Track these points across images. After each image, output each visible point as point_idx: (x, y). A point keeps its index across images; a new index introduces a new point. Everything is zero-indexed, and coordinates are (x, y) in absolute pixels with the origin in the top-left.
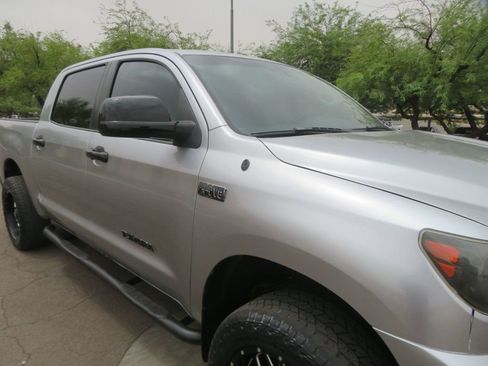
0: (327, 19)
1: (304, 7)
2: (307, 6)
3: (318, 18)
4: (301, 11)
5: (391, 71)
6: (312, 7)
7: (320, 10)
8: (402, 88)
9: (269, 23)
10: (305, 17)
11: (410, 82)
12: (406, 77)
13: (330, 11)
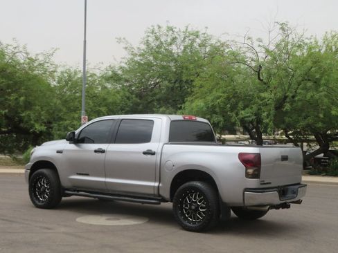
0: (179, 41)
1: (156, 28)
2: (159, 27)
3: (169, 40)
4: (153, 32)
5: (228, 99)
6: (164, 29)
7: (171, 32)
8: (237, 114)
9: (119, 40)
10: (157, 39)
11: (244, 109)
12: (241, 105)
13: (182, 34)
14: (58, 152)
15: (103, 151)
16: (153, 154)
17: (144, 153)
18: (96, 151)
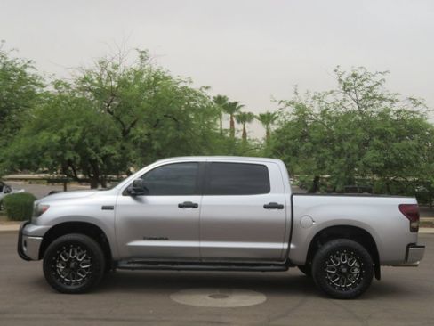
14: (104, 208)
15: (195, 206)
16: (281, 207)
17: (266, 207)
18: (180, 206)
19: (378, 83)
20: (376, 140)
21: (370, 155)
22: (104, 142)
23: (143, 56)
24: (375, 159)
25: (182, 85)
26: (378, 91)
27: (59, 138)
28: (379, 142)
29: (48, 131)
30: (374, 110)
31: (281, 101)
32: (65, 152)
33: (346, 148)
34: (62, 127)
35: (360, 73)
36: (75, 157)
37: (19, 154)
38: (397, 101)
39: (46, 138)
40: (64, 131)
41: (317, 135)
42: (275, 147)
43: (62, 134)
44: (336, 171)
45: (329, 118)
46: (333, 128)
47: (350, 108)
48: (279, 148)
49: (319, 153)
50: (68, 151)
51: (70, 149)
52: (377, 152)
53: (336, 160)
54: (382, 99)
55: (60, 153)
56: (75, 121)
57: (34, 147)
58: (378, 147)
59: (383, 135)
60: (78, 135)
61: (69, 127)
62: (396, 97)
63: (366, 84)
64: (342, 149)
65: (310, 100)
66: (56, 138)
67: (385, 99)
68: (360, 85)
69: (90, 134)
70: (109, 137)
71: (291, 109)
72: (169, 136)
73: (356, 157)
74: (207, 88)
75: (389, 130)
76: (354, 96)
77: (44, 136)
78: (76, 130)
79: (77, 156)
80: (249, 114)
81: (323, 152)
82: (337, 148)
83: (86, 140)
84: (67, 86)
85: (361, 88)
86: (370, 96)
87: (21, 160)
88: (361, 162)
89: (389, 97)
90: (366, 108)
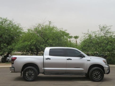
19: (109, 29)
20: (110, 43)
21: (108, 47)
22: (41, 44)
23: (50, 22)
24: (110, 48)
25: (60, 30)
26: (110, 31)
27: (30, 43)
28: (111, 43)
29: (27, 42)
30: (108, 35)
31: (84, 33)
32: (31, 47)
33: (102, 45)
34: (30, 40)
35: (105, 26)
36: (34, 48)
37: (20, 47)
38: (114, 33)
39: (27, 43)
40: (31, 41)
41: (95, 42)
42: (84, 45)
43: (31, 42)
44: (100, 51)
45: (97, 37)
46: (98, 40)
47: (102, 35)
48: (85, 45)
49: (95, 46)
50: (32, 46)
51: (33, 46)
52: (110, 46)
53: (100, 48)
54: (110, 33)
55: (30, 47)
56: (33, 39)
57: (24, 45)
58: (110, 45)
59: (111, 42)
60: (35, 42)
61: (32, 41)
62: (114, 32)
63: (106, 29)
64: (101, 45)
65: (92, 33)
66: (29, 43)
67: (111, 33)
68: (105, 29)
69: (37, 42)
70: (42, 43)
71: (87, 35)
72: (57, 42)
73: (105, 47)
74: (66, 30)
75: (113, 40)
76: (103, 32)
77: (26, 43)
78: (34, 41)
79: (34, 47)
80: (71, 36)
81: (96, 46)
82: (100, 45)
83: (37, 44)
84: (32, 30)
85: (105, 30)
86: (107, 32)
87: (20, 49)
88: (106, 49)
89: (112, 32)
90: (106, 35)
